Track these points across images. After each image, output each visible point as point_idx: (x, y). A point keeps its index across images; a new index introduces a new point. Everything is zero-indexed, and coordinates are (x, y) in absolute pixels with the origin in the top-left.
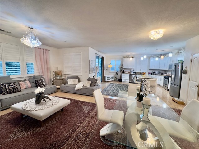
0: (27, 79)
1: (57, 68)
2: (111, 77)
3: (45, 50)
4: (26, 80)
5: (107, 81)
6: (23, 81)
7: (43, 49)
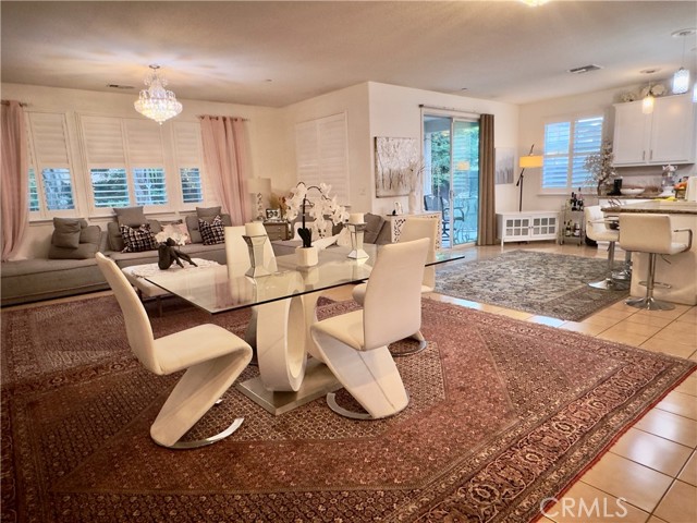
0: (183, 218)
1: (269, 181)
2: (537, 222)
3: (232, 119)
4: (181, 222)
5: (505, 237)
6: (173, 223)
7: (224, 119)
